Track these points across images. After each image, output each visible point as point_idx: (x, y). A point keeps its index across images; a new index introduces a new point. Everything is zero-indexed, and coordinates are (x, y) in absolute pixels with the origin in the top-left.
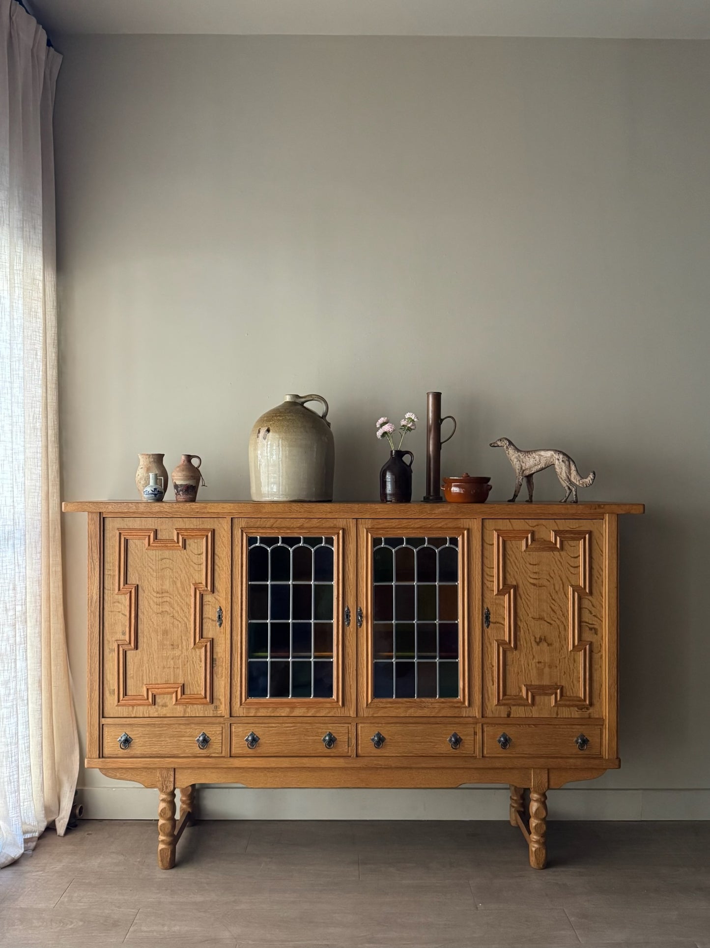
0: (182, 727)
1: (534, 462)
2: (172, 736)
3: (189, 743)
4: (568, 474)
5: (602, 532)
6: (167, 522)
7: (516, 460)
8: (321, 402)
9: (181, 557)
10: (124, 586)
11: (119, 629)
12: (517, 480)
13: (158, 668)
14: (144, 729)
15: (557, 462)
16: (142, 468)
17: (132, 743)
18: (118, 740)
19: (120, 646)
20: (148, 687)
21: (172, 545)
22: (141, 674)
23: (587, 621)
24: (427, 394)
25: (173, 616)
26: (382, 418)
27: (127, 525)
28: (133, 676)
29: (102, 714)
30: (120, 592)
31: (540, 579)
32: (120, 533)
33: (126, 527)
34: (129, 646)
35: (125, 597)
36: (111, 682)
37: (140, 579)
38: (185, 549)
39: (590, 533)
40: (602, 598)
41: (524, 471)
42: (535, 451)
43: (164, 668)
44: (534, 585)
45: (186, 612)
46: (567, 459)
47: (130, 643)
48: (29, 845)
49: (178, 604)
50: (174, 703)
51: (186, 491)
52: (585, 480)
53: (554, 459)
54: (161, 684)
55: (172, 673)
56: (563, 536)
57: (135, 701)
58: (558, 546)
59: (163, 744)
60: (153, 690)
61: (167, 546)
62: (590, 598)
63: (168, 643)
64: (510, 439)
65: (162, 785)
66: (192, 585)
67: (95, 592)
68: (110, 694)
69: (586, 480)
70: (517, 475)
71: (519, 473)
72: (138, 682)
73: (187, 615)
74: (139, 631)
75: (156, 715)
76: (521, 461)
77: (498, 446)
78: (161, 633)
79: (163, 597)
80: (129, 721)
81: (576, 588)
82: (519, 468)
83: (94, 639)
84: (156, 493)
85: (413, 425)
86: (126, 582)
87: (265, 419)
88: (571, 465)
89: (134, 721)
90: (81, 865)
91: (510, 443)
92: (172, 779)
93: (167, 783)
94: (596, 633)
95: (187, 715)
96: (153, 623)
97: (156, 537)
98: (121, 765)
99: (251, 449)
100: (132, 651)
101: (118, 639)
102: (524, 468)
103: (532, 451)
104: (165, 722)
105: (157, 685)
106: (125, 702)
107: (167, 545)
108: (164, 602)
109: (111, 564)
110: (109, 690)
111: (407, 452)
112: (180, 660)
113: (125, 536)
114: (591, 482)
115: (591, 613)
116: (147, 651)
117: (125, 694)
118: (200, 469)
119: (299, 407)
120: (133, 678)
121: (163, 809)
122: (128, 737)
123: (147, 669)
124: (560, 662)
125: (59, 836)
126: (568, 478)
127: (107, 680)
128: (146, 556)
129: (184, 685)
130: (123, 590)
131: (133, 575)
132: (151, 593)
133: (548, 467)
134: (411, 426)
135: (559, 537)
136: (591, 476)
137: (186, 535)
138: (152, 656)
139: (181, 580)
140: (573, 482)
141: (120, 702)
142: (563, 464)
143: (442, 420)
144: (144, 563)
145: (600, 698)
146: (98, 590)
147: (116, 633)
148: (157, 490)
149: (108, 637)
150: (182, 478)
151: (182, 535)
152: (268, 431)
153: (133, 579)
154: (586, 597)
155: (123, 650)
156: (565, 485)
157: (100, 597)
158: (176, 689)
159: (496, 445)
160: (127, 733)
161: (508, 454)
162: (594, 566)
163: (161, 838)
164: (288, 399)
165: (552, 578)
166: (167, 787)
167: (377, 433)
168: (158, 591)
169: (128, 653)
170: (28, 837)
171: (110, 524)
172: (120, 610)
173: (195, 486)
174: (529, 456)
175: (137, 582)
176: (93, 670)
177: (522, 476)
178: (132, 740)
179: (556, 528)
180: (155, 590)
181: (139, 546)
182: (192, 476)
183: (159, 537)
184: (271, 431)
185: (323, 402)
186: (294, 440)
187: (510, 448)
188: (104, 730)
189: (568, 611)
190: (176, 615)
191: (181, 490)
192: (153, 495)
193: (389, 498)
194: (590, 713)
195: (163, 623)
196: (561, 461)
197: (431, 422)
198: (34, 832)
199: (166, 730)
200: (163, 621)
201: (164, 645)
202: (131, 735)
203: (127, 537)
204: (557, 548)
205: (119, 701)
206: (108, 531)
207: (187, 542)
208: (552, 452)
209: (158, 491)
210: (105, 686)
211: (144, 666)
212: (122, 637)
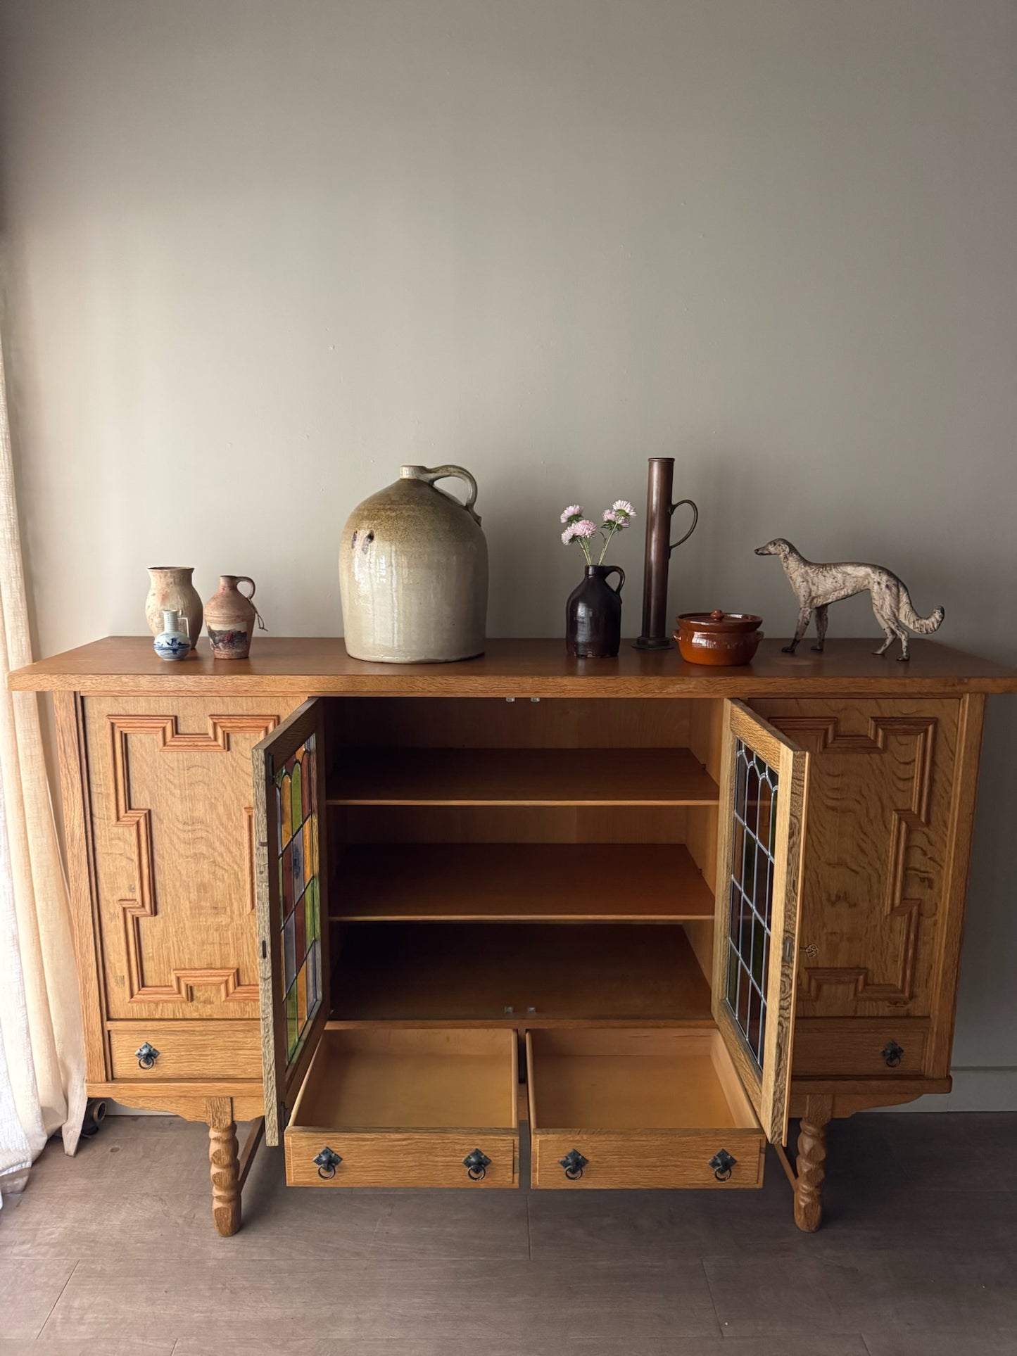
0: (241, 1035)
1: (835, 584)
2: (225, 1049)
3: (253, 1059)
4: (895, 610)
5: (956, 721)
6: (195, 703)
7: (799, 579)
8: (465, 480)
9: (223, 763)
10: (126, 812)
11: (123, 881)
12: (801, 615)
13: (194, 943)
14: (178, 1038)
15: (876, 587)
16: (154, 594)
17: (158, 1058)
18: (136, 1053)
19: (128, 910)
20: (178, 975)
21: (205, 744)
22: (165, 953)
23: (918, 866)
24: (649, 460)
25: (214, 862)
26: (570, 507)
27: (123, 708)
28: (153, 956)
29: (107, 1015)
30: (119, 823)
31: (843, 799)
32: (113, 724)
33: (123, 712)
34: (143, 909)
35: (130, 831)
36: (117, 965)
37: (153, 799)
38: (229, 749)
39: (935, 721)
40: (945, 830)
41: (814, 598)
42: (836, 565)
43: (203, 943)
44: (833, 809)
45: (236, 855)
46: (894, 582)
47: (143, 905)
48: (16, 1183)
49: (222, 843)
50: (223, 999)
51: (229, 641)
52: (924, 621)
53: (870, 580)
54: (200, 969)
55: (217, 952)
56: (889, 727)
57: (158, 996)
58: (880, 745)
59: (210, 1060)
60: (187, 979)
61: (197, 746)
62: (926, 830)
63: (208, 904)
64: (790, 542)
65: (213, 1118)
66: (243, 810)
67: (76, 824)
68: (117, 983)
69: (927, 622)
70: (802, 606)
71: (805, 602)
72: (162, 966)
73: (238, 859)
74: (158, 885)
75: (195, 1015)
76: (810, 581)
77: (770, 554)
78: (195, 888)
79: (194, 830)
80: (152, 1026)
81: (904, 814)
82: (807, 594)
83: (83, 899)
84: (175, 646)
85: (625, 522)
86: (129, 807)
87: (366, 513)
88: (901, 593)
89: (160, 1026)
90: (94, 1227)
91: (793, 549)
92: (228, 1110)
93: (221, 1115)
94: (931, 887)
95: (247, 1016)
96: (180, 873)
97: (176, 731)
98: (143, 1093)
99: (343, 565)
100: (149, 918)
101: (124, 898)
102: (813, 594)
103: (830, 564)
104: (211, 1028)
105: (193, 972)
106: (142, 996)
107: (196, 743)
108: (197, 838)
109: (101, 776)
110: (115, 977)
111: (614, 569)
112: (230, 933)
113: (121, 729)
114: (936, 626)
115: (925, 854)
116: (173, 918)
117: (143, 984)
118: (253, 600)
119: (427, 490)
120: (153, 960)
121: (216, 1152)
122: (152, 1049)
123: (176, 946)
124: (866, 933)
125: (67, 1155)
126: (894, 615)
127: (110, 962)
128: (162, 761)
129: (238, 970)
130: (124, 819)
131: (141, 793)
132: (173, 825)
133: (857, 593)
134: (623, 523)
135: (883, 729)
136: (937, 615)
137: (231, 727)
138: (182, 925)
139: (224, 801)
140: (904, 624)
141: (135, 996)
142: (888, 591)
143: (674, 507)
144: (158, 774)
145: (926, 986)
146: (83, 820)
147: (119, 888)
148: (178, 642)
149: (106, 894)
150: (221, 619)
151: (221, 727)
152: (371, 537)
153: (141, 799)
154: (919, 829)
155: (133, 916)
156: (884, 626)
157: (86, 832)
158: (225, 978)
159: (766, 552)
160: (149, 1043)
161: (787, 567)
162: (937, 778)
163: (216, 1192)
164: (406, 474)
165: (865, 798)
166: (220, 1121)
167: (564, 535)
168: (186, 820)
169: (142, 921)
170: (14, 1171)
171: (92, 709)
172: (123, 852)
173: (245, 633)
174: (825, 573)
175: (149, 804)
176: (84, 947)
177: (810, 608)
178: (159, 1053)
179: (878, 714)
180: (181, 819)
181: (147, 745)
182: (238, 616)
183: (182, 729)
184: (376, 538)
185: (468, 480)
186: (417, 555)
187: (790, 558)
188: (112, 1038)
189: (887, 852)
190: (219, 859)
191: (220, 641)
192: (171, 652)
193: (581, 651)
194: (908, 1010)
195: (197, 872)
196: (883, 586)
197: (654, 507)
198: (23, 1162)
199: (214, 1039)
200: (197, 869)
201: (202, 908)
202: (156, 1045)
203: (125, 731)
204: (878, 748)
205: (132, 996)
206: (92, 720)
207: (233, 739)
208: (869, 570)
209: (180, 644)
210: (108, 971)
211: (169, 941)
212: (129, 896)
